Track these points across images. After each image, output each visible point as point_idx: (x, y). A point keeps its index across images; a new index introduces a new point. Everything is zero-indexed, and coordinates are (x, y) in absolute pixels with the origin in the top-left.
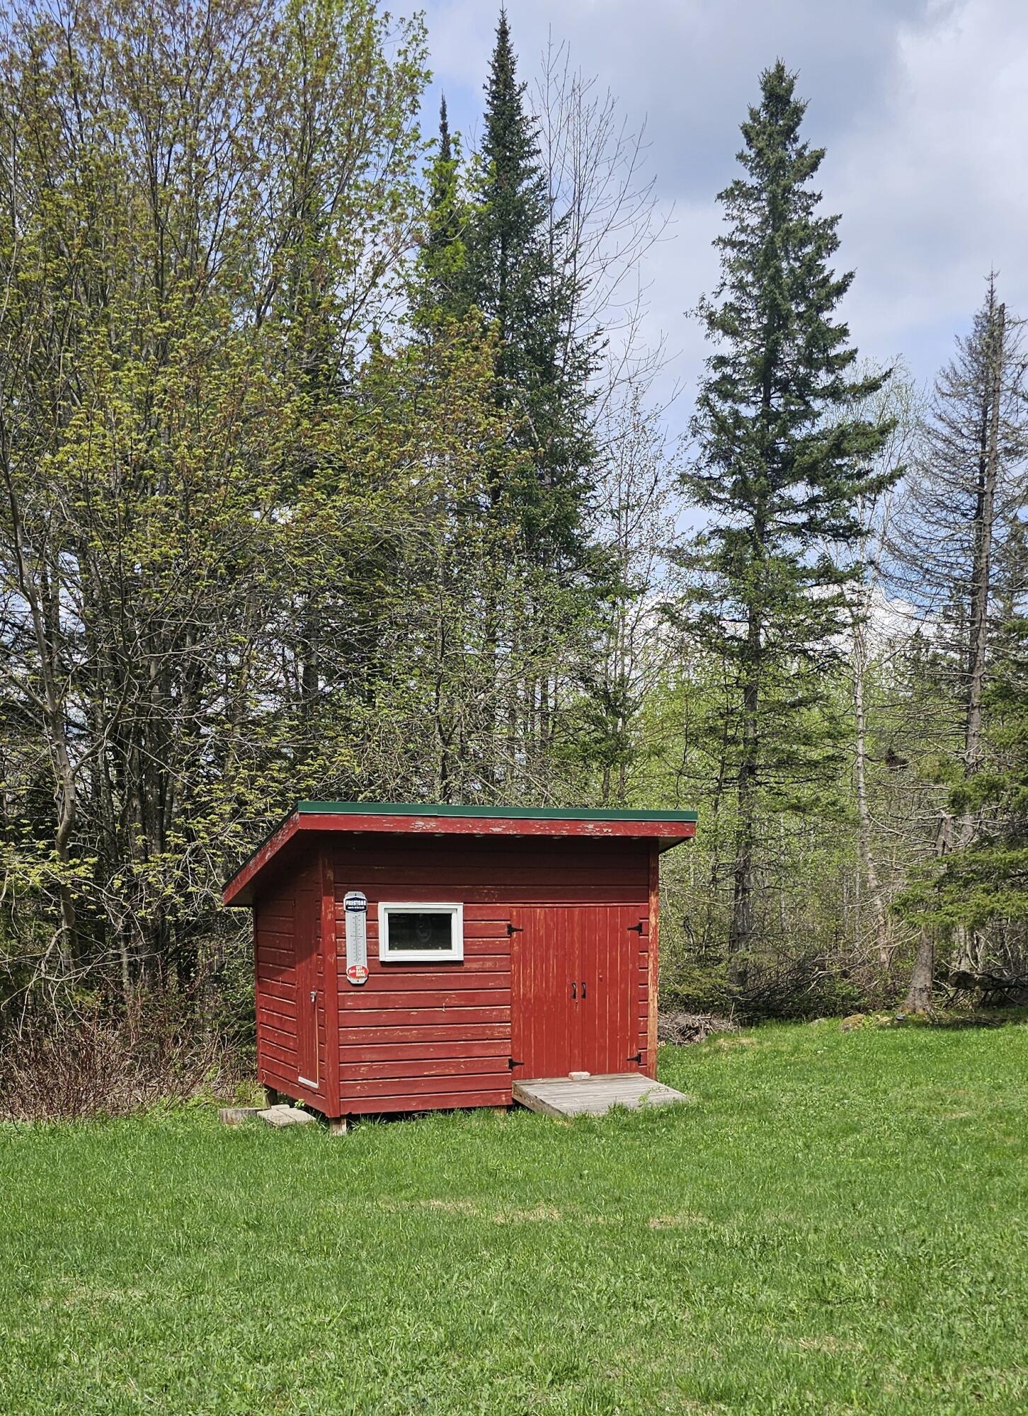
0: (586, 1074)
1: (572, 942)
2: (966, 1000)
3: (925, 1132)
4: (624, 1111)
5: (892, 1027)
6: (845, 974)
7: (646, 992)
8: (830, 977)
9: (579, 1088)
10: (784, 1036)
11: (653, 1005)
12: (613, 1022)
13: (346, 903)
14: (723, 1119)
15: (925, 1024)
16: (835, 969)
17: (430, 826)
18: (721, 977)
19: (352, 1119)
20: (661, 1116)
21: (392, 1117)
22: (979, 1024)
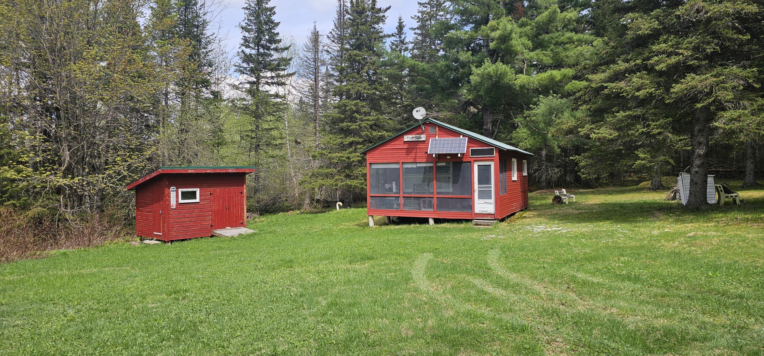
0: (230, 228)
1: (226, 197)
2: (319, 206)
3: (308, 234)
4: (242, 235)
5: (300, 214)
6: (286, 200)
7: (244, 208)
8: (283, 201)
9: (229, 231)
10: (273, 218)
11: (245, 211)
12: (236, 215)
13: (171, 189)
14: (266, 235)
15: (309, 213)
16: (284, 199)
17: (192, 171)
18: (253, 202)
19: (172, 241)
20: (251, 235)
21: (182, 240)
22: (322, 212)
